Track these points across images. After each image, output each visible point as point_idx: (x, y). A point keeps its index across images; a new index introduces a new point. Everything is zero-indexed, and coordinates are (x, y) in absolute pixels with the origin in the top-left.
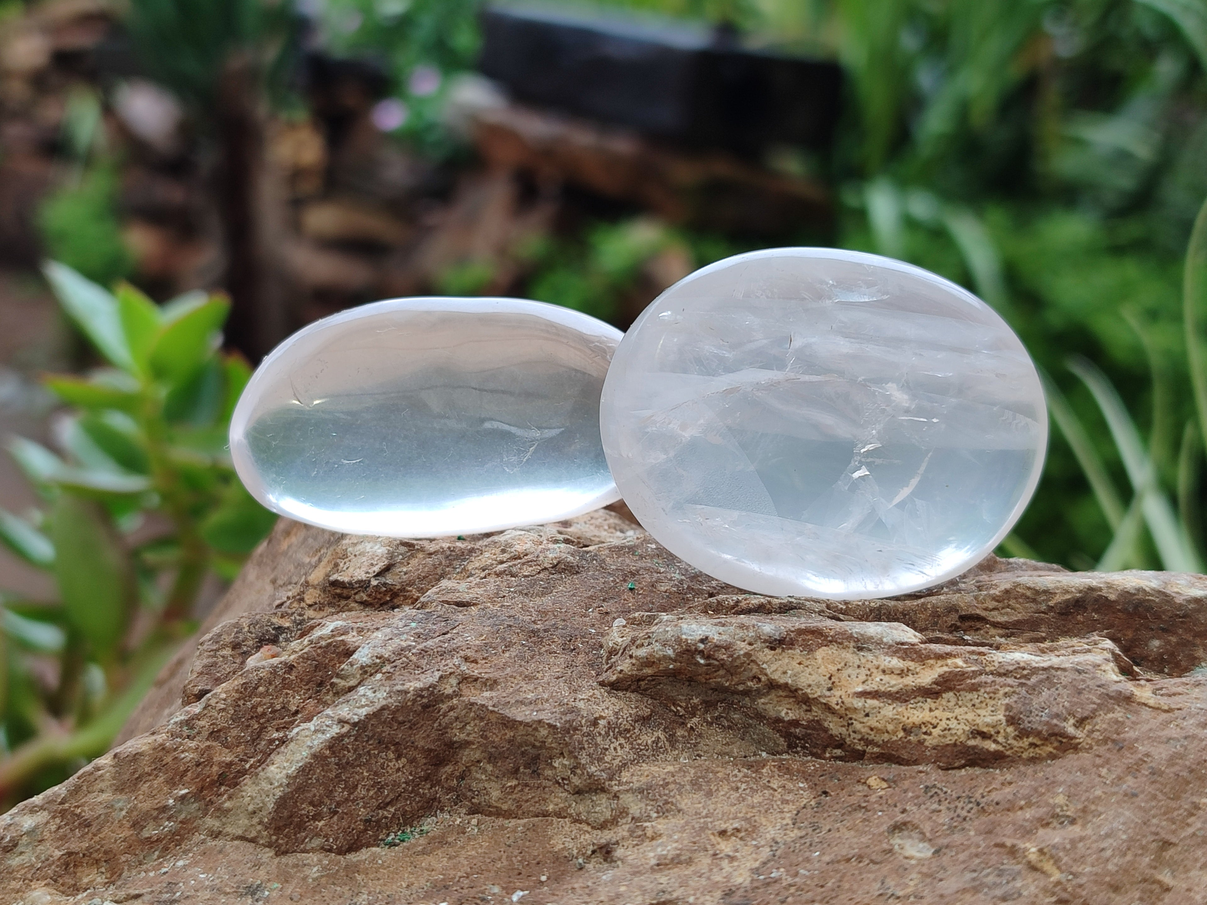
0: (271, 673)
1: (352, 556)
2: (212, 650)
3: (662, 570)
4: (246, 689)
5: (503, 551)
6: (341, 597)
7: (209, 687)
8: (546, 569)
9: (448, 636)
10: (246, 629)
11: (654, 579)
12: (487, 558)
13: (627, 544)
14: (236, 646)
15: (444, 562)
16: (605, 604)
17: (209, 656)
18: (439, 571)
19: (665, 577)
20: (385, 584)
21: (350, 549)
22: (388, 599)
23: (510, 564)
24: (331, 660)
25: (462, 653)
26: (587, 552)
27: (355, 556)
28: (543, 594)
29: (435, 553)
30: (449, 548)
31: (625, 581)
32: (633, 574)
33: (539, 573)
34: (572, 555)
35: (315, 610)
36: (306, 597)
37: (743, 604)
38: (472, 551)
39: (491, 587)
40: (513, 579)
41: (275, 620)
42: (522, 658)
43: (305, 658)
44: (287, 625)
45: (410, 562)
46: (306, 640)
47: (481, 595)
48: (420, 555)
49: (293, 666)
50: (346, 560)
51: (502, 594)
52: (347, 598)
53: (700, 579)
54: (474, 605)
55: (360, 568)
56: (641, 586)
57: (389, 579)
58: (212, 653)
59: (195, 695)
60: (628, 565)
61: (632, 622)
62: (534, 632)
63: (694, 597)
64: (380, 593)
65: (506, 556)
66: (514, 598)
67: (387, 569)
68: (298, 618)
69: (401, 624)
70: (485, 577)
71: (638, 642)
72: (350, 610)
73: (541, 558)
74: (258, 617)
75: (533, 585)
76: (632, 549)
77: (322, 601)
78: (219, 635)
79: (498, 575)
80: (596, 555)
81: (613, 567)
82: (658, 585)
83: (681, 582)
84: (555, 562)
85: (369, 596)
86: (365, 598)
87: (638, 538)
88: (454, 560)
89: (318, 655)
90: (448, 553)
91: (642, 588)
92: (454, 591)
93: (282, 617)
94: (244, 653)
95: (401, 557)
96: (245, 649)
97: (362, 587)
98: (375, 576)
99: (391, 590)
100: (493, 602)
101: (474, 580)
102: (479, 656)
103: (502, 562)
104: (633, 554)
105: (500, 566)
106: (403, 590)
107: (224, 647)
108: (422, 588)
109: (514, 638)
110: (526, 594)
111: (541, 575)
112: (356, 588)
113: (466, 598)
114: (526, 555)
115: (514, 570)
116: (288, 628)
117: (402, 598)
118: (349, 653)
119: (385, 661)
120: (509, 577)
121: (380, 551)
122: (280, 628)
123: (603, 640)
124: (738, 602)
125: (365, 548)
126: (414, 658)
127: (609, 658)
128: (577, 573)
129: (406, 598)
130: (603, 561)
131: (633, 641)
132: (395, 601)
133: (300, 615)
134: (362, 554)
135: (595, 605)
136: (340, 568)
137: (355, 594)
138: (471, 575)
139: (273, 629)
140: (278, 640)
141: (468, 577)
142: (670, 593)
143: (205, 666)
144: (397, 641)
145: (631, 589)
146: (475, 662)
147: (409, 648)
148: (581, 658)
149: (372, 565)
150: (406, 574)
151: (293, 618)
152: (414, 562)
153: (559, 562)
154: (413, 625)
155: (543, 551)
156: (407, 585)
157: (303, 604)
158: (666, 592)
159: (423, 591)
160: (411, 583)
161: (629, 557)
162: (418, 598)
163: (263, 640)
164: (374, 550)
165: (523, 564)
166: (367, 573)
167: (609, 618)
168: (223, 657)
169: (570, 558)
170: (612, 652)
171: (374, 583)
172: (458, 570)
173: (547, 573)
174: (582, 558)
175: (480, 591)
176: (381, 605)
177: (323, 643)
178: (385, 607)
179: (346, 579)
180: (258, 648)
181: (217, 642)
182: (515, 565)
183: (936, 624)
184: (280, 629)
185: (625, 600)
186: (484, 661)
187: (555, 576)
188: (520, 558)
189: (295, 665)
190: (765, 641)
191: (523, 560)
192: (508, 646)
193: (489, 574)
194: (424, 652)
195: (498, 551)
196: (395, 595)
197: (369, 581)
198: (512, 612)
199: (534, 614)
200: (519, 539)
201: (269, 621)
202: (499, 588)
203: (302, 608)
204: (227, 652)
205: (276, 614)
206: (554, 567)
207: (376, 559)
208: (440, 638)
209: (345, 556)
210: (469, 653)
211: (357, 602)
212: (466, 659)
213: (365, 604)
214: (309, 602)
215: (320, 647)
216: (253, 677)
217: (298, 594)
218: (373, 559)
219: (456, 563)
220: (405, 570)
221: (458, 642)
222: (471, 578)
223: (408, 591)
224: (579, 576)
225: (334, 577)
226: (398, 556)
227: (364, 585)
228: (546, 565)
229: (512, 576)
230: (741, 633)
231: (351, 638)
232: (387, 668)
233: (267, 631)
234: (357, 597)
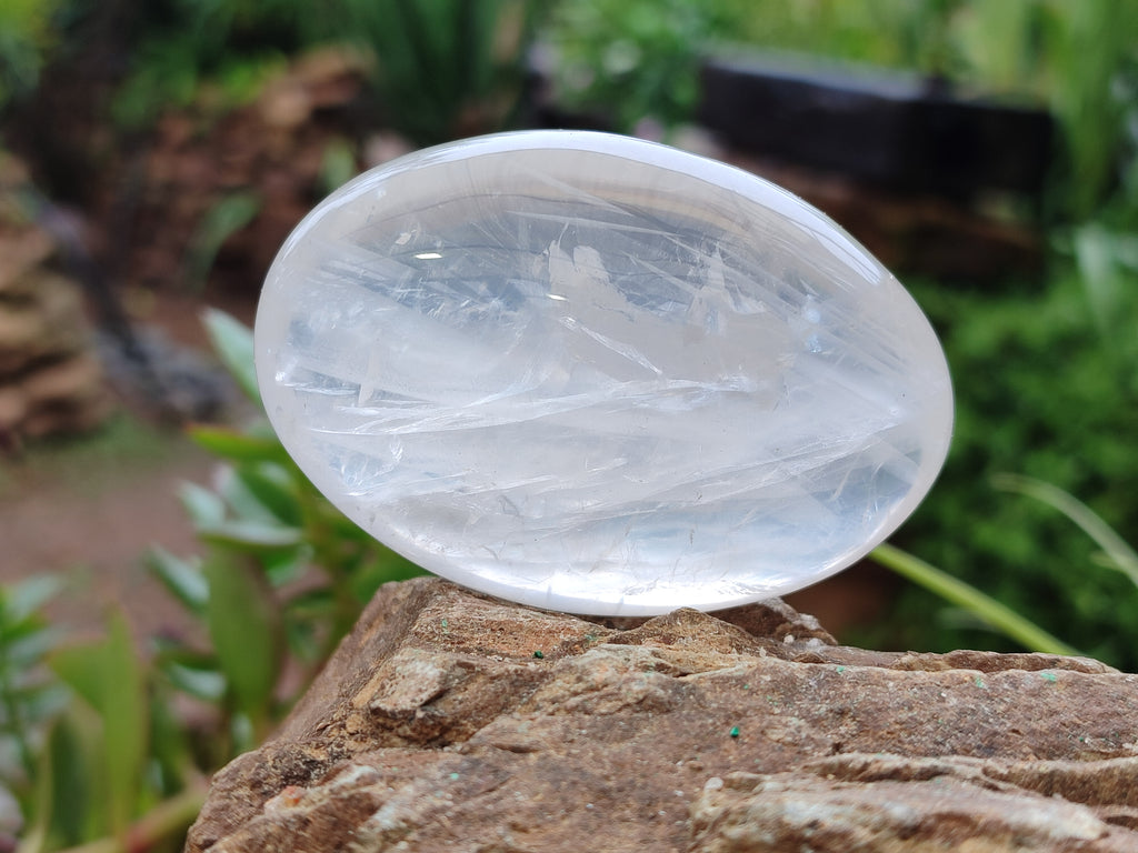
0: (282, 828)
1: (400, 678)
2: (225, 790)
3: (777, 711)
4: (250, 846)
5: (579, 680)
6: (384, 727)
7: (215, 837)
8: (628, 705)
9: (494, 795)
10: (271, 763)
11: (765, 724)
12: (558, 687)
13: (735, 674)
14: (256, 784)
15: (508, 689)
16: (699, 755)
17: (222, 797)
18: (502, 700)
19: (779, 721)
20: (433, 717)
21: (399, 668)
22: (437, 734)
23: (585, 697)
24: (353, 816)
25: (510, 819)
26: (684, 684)
27: (404, 677)
28: (623, 738)
29: (498, 677)
30: (516, 671)
31: (727, 724)
32: (739, 715)
33: (620, 710)
34: (664, 688)
35: (356, 740)
36: (348, 723)
37: (873, 769)
38: (544, 675)
39: (558, 729)
40: (587, 717)
41: (308, 752)
42: (585, 827)
43: (322, 812)
44: (322, 758)
45: (468, 687)
46: (326, 789)
47: (544, 739)
48: (481, 680)
49: (309, 821)
50: (393, 681)
51: (570, 737)
52: (391, 729)
53: (825, 723)
54: (534, 751)
55: (406, 693)
56: (747, 732)
57: (441, 709)
58: (225, 794)
59: (199, 846)
60: (733, 703)
61: (729, 784)
62: (605, 792)
63: (813, 750)
64: (427, 727)
65: (581, 686)
66: (584, 743)
67: (439, 696)
68: (335, 749)
69: (439, 775)
70: (552, 714)
71: (732, 817)
72: (392, 746)
73: (624, 691)
74: (286, 748)
75: (610, 726)
76: (741, 681)
77: (364, 730)
78: (237, 771)
79: (570, 711)
80: (694, 688)
81: (714, 705)
82: (769, 732)
83: (799, 729)
84: (641, 697)
85: (414, 730)
86: (409, 733)
87: (750, 667)
88: (521, 686)
89: (338, 809)
90: (515, 677)
91: (748, 736)
92: (512, 731)
93: (317, 747)
94: (265, 793)
95: (457, 680)
96: (266, 788)
97: (406, 718)
98: (422, 706)
99: (440, 724)
100: (558, 750)
101: (540, 716)
102: (530, 823)
103: (576, 694)
104: (741, 688)
105: (572, 699)
106: (455, 723)
107: (240, 786)
108: (479, 722)
109: (578, 801)
110: (601, 739)
111: (622, 714)
112: (400, 719)
113: (525, 742)
114: (606, 686)
115: (589, 705)
116: (322, 762)
117: (455, 733)
118: (373, 810)
119: (412, 825)
120: (582, 715)
121: (431, 673)
122: (312, 761)
123: (691, 806)
124: (866, 765)
125: (415, 668)
126: (448, 824)
127: (695, 834)
128: (668, 711)
129: (459, 733)
130: (703, 696)
131: (726, 814)
132: (446, 736)
133: (339, 746)
134: (412, 675)
135: (686, 756)
136: (385, 691)
137: (399, 726)
138: (538, 708)
139: (304, 764)
140: (309, 776)
141: (535, 710)
142: (784, 744)
143: (215, 810)
144: (430, 798)
145: (735, 737)
146: (524, 830)
147: (443, 810)
148: (662, 831)
149: (420, 690)
150: (461, 702)
151: (329, 749)
152: (473, 687)
153: (645, 698)
154: (455, 776)
155: (627, 681)
156: (461, 717)
157: (344, 732)
158: (778, 741)
159: (479, 725)
160: (466, 715)
161: (735, 692)
162: (474, 733)
163: (291, 777)
164: (424, 672)
165: (601, 698)
166: (413, 701)
167: (701, 775)
168: (237, 798)
169: (660, 693)
170: (700, 826)
171: (420, 714)
172: (525, 700)
173: (629, 710)
174: (677, 691)
175: (543, 733)
176: (429, 741)
177: (345, 795)
178: (433, 743)
179: (389, 708)
180: (283, 786)
181: (233, 780)
182: (590, 699)
183: (1125, 795)
184: (312, 763)
185: (725, 750)
186: (536, 830)
187: (640, 715)
188: (598, 690)
189: (311, 819)
190: (894, 829)
191: (602, 693)
192: (570, 810)
193: (558, 710)
194: (460, 817)
195: (573, 678)
196: (445, 729)
197: (415, 712)
198: (581, 764)
199: (608, 766)
200: (599, 665)
201: (300, 752)
202: (567, 729)
203: (342, 737)
204: (244, 792)
205: (309, 744)
206: (640, 702)
207: (426, 683)
208: (485, 797)
209: (393, 677)
210: (518, 819)
211: (399, 736)
212: (514, 827)
213: (409, 740)
214: (351, 730)
215: (342, 800)
216: (261, 832)
217: (340, 720)
218: (422, 682)
219: (523, 691)
220: (460, 697)
221: (506, 803)
222: (537, 713)
223: (462, 725)
224: (670, 715)
225: (378, 703)
226: (454, 679)
227: (408, 716)
228: (630, 700)
229: (587, 713)
230: (864, 816)
231: (378, 790)
232: (414, 836)
233: (297, 765)
234: (400, 731)
